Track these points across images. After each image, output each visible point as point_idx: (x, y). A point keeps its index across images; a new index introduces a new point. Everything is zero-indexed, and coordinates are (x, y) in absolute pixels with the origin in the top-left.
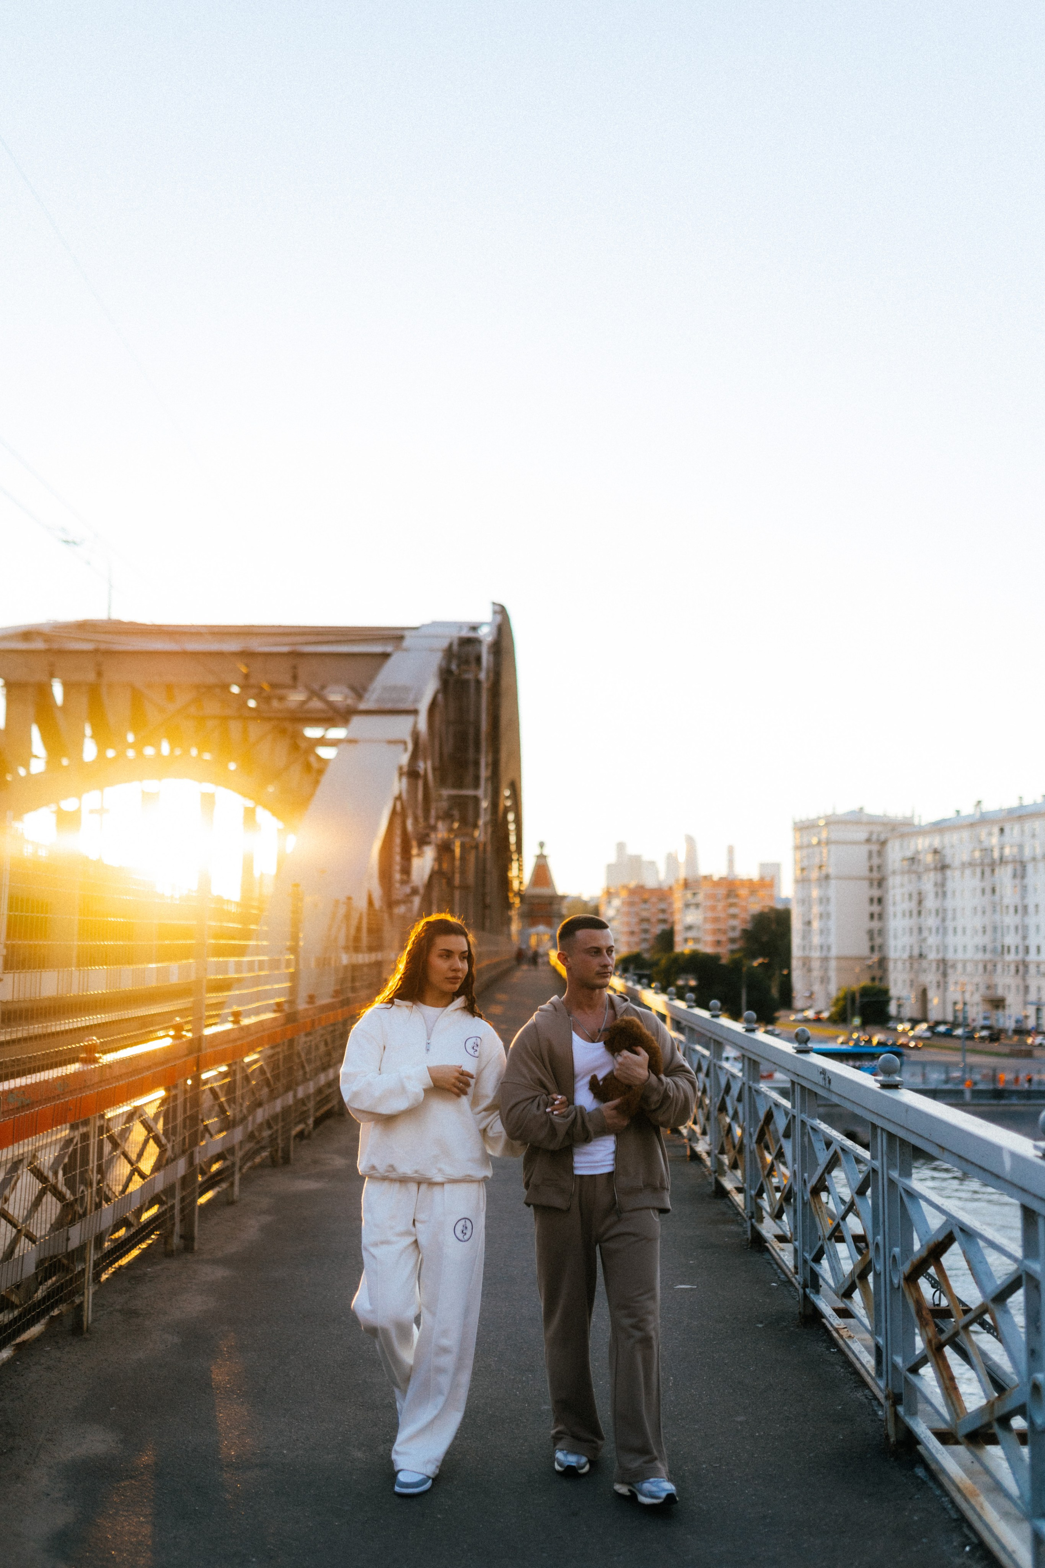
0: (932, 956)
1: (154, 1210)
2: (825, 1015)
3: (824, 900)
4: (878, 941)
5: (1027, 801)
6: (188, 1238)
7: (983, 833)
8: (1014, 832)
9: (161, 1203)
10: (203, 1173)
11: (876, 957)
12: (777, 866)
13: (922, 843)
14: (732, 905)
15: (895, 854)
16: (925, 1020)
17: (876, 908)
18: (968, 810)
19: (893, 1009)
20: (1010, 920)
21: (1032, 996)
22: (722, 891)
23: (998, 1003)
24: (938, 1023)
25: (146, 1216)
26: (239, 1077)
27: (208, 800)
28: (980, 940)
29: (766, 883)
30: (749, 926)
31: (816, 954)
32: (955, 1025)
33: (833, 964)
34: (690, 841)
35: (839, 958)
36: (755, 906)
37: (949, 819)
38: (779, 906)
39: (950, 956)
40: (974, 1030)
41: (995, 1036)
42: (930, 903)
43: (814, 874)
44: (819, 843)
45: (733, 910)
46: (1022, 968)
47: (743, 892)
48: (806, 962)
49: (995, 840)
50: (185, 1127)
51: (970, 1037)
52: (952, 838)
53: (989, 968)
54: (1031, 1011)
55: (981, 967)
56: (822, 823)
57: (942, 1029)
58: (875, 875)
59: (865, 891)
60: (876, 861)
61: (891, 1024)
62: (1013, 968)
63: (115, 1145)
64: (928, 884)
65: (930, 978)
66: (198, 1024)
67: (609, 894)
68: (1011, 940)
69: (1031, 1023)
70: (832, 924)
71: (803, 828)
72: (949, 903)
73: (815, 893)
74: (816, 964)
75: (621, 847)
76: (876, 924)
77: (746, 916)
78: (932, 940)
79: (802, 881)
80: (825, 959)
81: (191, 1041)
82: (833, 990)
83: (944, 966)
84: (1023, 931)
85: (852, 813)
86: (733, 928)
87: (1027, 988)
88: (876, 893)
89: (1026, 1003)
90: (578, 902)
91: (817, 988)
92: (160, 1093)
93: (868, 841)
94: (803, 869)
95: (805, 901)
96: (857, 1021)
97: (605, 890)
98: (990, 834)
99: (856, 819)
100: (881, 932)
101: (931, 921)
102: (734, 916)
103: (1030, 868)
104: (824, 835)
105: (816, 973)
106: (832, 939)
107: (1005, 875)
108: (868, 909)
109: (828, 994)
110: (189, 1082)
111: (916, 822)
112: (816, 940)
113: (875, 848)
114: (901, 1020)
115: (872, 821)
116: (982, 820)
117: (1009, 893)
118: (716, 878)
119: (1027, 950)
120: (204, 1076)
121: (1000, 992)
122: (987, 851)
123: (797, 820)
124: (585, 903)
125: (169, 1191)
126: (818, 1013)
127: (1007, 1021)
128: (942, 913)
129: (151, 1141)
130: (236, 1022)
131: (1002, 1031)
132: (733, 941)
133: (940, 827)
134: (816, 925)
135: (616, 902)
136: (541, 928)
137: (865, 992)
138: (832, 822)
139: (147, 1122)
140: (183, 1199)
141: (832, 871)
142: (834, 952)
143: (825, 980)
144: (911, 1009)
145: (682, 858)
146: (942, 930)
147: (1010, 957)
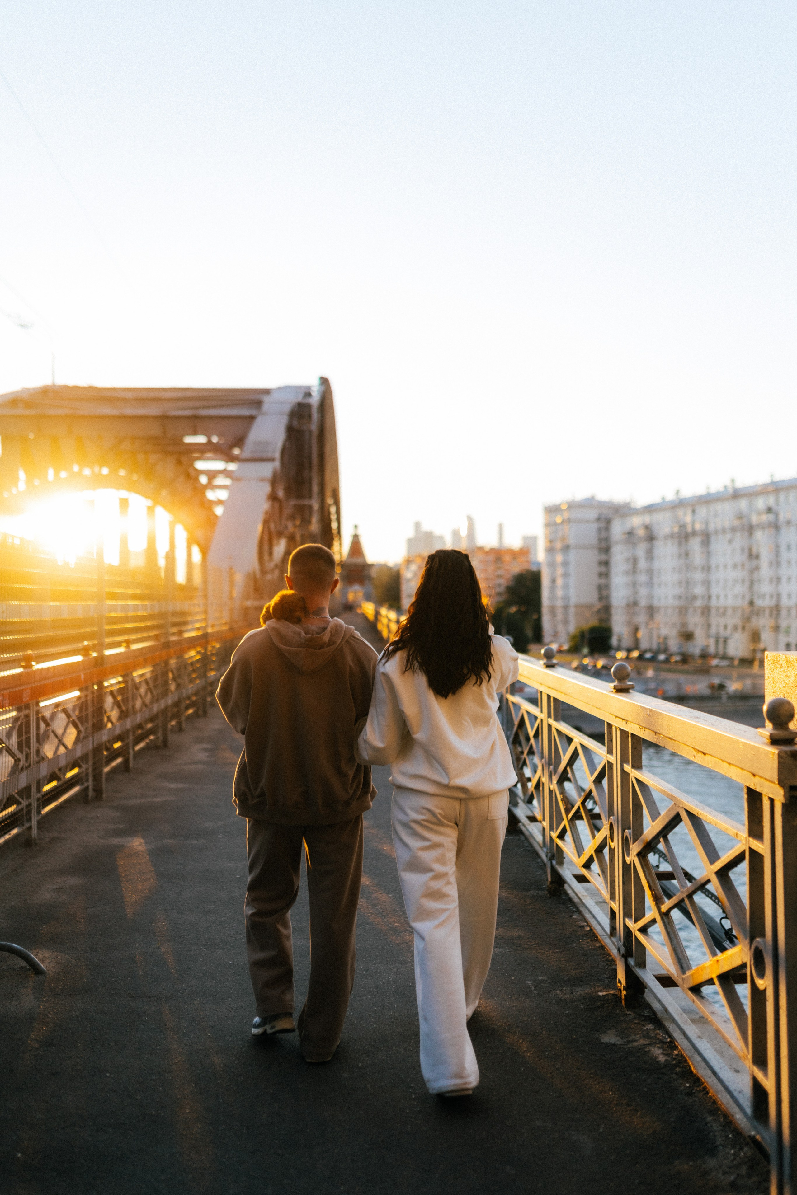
0: (643, 603)
1: (75, 771)
2: (566, 647)
3: (565, 564)
4: (604, 593)
5: (713, 490)
6: (98, 791)
7: (680, 513)
8: (702, 512)
9: (80, 767)
10: (107, 749)
11: (603, 603)
12: (534, 539)
13: (636, 521)
14: (499, 568)
15: (617, 530)
16: (637, 647)
17: (603, 569)
18: (670, 496)
19: (614, 641)
20: (698, 576)
21: (713, 630)
22: (491, 558)
23: (688, 636)
24: (645, 651)
25: (69, 775)
26: (130, 683)
27: (124, 503)
28: (677, 591)
29: (524, 552)
30: (511, 583)
31: (559, 603)
32: (656, 653)
33: (572, 611)
34: (470, 519)
35: (577, 606)
36: (516, 568)
37: (658, 504)
38: (534, 568)
39: (656, 603)
40: (671, 655)
41: (685, 659)
42: (642, 564)
43: (558, 545)
44: (563, 522)
45: (499, 572)
46: (706, 611)
47: (507, 558)
48: (553, 610)
49: (688, 519)
50: (93, 717)
51: (667, 661)
52: (659, 517)
53: (683, 611)
54: (712, 642)
55: (677, 611)
56: (564, 507)
57: (648, 655)
58: (603, 545)
59: (594, 556)
60: (604, 534)
61: (612, 653)
62: (699, 611)
63: (47, 724)
64: (641, 551)
65: (641, 618)
66: (100, 647)
67: (408, 562)
68: (698, 590)
69: (712, 650)
70: (572, 581)
71: (552, 510)
72: (656, 564)
73: (559, 558)
74: (559, 612)
75: (417, 525)
76: (603, 581)
77: (508, 576)
78: (643, 592)
79: (550, 550)
80: (566, 607)
81: (95, 658)
82: (572, 628)
83: (651, 611)
84: (707, 583)
85: (587, 499)
86: (500, 585)
87: (709, 626)
88: (603, 557)
89: (708, 636)
90: (384, 568)
91: (560, 628)
92: (77, 693)
93: (599, 519)
94: (551, 541)
95: (552, 564)
96: (586, 651)
97: (407, 558)
98: (685, 514)
99: (589, 503)
100: (607, 586)
101: (642, 578)
102: (500, 576)
103: (713, 538)
104: (566, 515)
105: (560, 617)
106: (572, 592)
107: (695, 544)
108: (597, 569)
109: (568, 633)
110: (96, 687)
111: (633, 505)
112: (560, 593)
113: (603, 525)
114: (619, 649)
115: (601, 505)
116: (680, 504)
117: (698, 558)
118: (487, 548)
119: (710, 597)
120: (106, 684)
121: (691, 628)
122: (683, 526)
123: (547, 505)
124: (389, 569)
125: (84, 758)
126: (560, 646)
127: (695, 648)
128: (650, 572)
129: (71, 725)
130: (128, 647)
131: (692, 656)
132: (499, 594)
133: (650, 509)
134: (560, 582)
135: (414, 567)
136: (357, 587)
137: (593, 630)
138: (572, 506)
139: (67, 711)
140: (94, 763)
141: (571, 541)
142: (573, 601)
143: (566, 622)
144: (627, 642)
145: (464, 533)
146: (650, 584)
147: (699, 603)
